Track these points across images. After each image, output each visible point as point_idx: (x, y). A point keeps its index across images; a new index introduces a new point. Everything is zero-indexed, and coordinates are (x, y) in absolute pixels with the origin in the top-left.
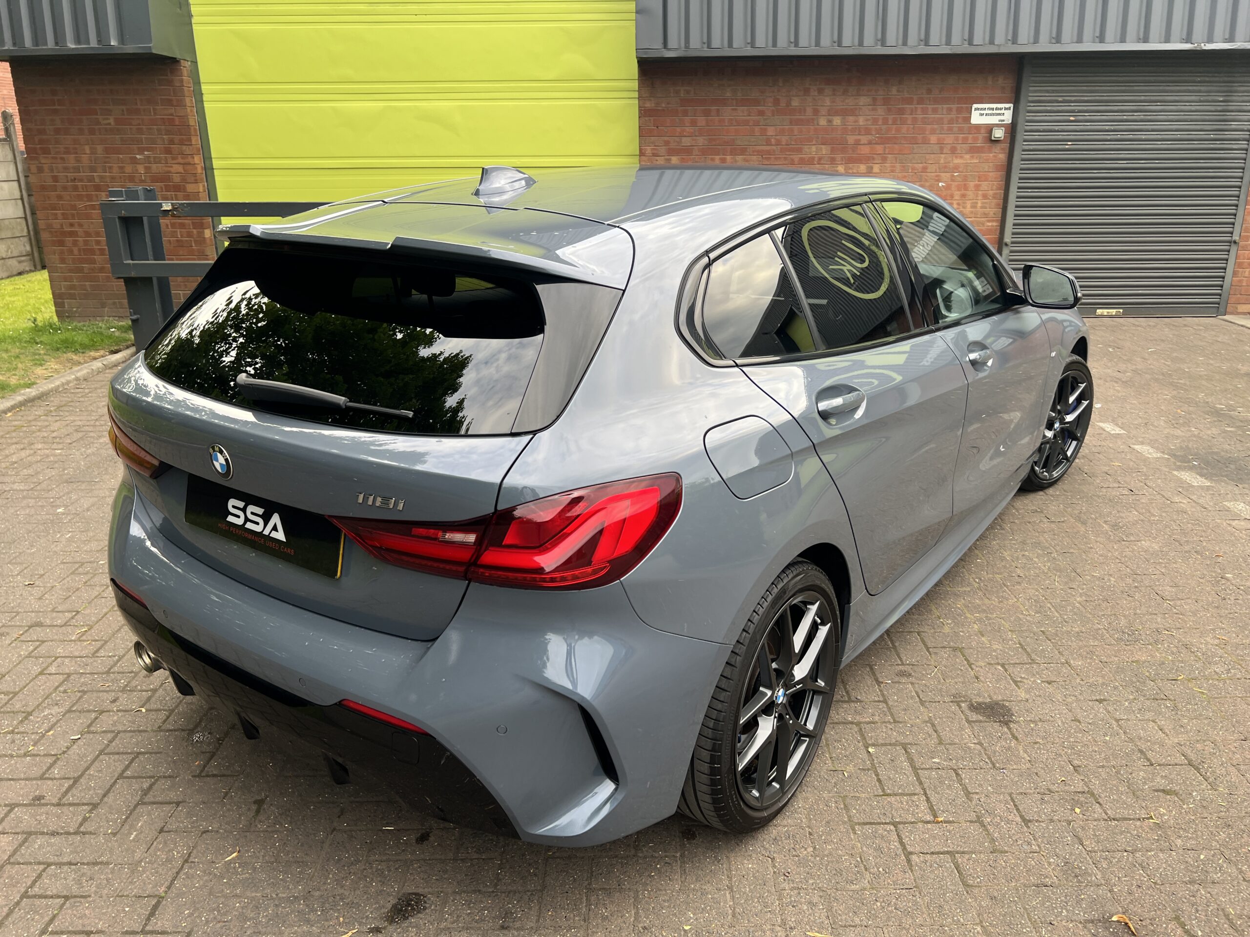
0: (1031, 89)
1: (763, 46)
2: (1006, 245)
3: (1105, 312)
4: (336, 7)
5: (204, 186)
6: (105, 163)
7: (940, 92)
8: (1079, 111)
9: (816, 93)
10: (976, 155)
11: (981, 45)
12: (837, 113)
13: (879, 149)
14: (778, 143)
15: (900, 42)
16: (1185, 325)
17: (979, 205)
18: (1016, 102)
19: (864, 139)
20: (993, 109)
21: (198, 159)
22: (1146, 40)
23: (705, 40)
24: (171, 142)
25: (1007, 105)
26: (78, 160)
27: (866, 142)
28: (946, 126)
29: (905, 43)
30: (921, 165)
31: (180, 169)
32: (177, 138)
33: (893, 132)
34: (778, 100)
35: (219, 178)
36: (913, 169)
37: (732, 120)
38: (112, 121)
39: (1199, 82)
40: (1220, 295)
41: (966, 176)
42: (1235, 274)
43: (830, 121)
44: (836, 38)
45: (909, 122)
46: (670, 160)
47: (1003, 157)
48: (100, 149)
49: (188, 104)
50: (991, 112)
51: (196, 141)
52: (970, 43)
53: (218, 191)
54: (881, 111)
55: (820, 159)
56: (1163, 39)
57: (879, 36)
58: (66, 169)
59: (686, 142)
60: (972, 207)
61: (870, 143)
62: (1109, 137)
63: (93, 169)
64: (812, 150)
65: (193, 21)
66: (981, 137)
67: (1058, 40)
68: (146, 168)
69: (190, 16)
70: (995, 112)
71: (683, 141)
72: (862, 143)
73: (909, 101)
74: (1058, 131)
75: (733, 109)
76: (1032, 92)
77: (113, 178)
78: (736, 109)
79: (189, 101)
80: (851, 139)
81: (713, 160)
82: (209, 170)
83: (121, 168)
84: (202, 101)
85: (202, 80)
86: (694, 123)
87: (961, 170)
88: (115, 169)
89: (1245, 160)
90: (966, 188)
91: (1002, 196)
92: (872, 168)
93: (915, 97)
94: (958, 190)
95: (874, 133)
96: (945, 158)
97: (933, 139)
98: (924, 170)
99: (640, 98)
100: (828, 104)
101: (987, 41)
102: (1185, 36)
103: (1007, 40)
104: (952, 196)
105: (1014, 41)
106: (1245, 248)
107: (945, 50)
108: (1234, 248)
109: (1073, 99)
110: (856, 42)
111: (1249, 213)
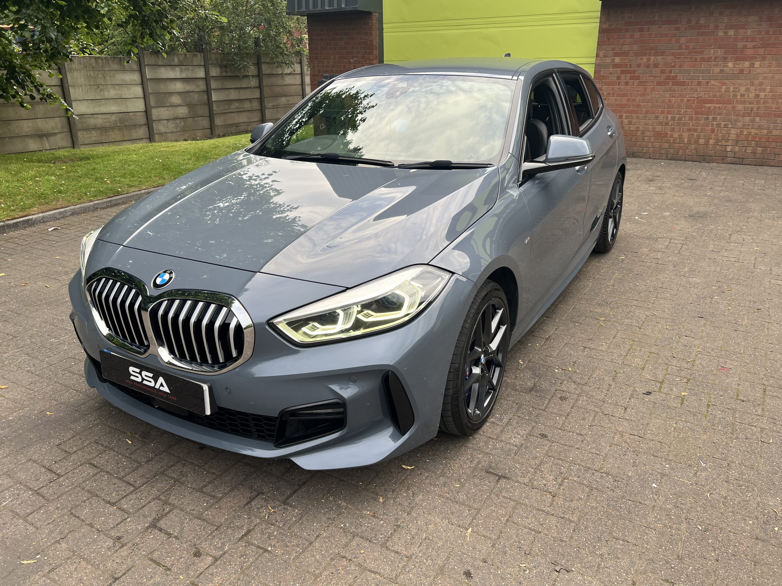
6: (338, 63)
9: (718, 15)
12: (731, 28)
13: (761, 51)
14: (687, 48)
19: (750, 45)
24: (365, 53)
26: (328, 63)
27: (751, 47)
32: (368, 51)
33: (773, 40)
34: (691, 20)
37: (657, 34)
38: (343, 44)
43: (726, 33)
46: (614, 59)
48: (337, 56)
54: (765, 25)
55: (716, 58)
58: (323, 67)
59: (626, 48)
61: (754, 47)
63: (333, 67)
64: (711, 52)
71: (624, 47)
72: (748, 47)
75: (658, 27)
78: (661, 27)
79: (375, 33)
80: (740, 45)
81: (642, 59)
83: (345, 66)
84: (383, 33)
85: (383, 22)
86: (632, 37)
88: (342, 67)
92: (754, 64)
95: (758, 40)
99: (601, 22)
100: (726, 21)
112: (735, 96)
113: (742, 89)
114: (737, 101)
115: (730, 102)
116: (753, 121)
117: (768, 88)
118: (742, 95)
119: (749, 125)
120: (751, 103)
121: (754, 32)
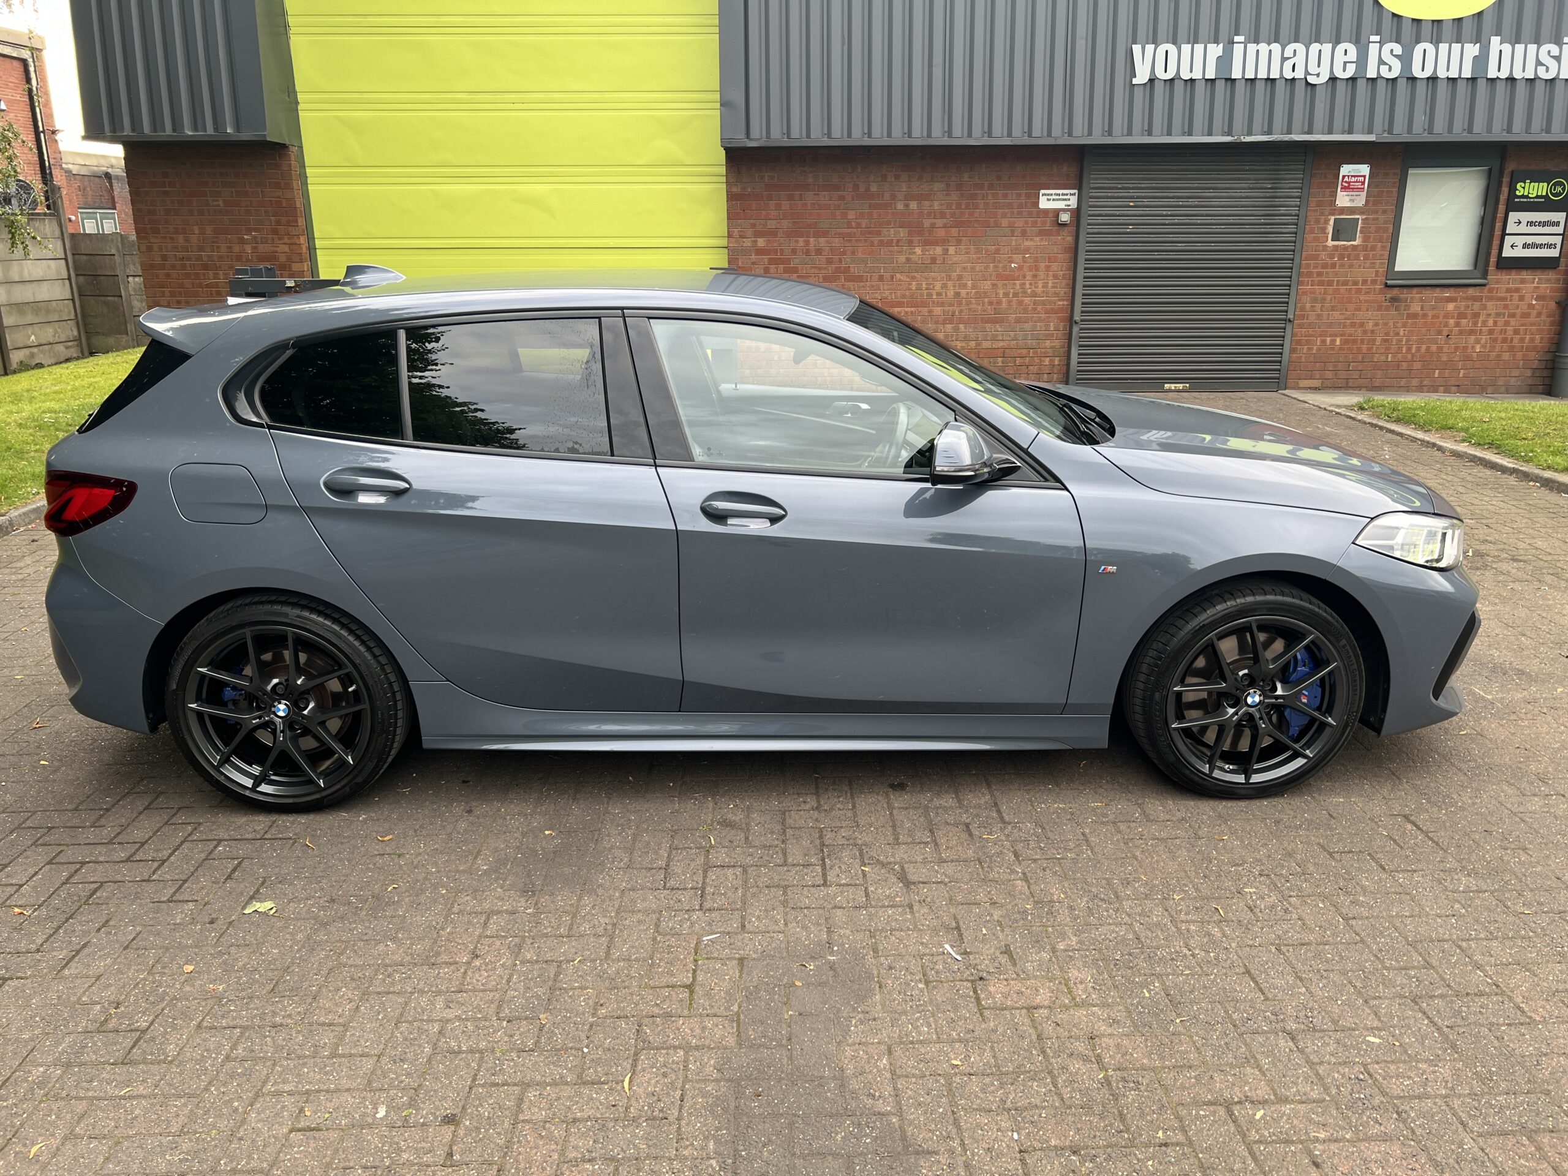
0: (1094, 176)
1: (839, 137)
2: (1076, 323)
3: (1173, 386)
4: (436, 96)
5: (308, 265)
6: (213, 242)
7: (1010, 178)
8: (1138, 197)
9: (893, 179)
10: (1045, 238)
11: (1039, 137)
12: (913, 198)
13: (954, 231)
14: (858, 226)
15: (966, 134)
17: (1050, 285)
18: (1080, 189)
19: (939, 222)
20: (1059, 195)
21: (303, 240)
22: (1190, 134)
23: (785, 131)
24: (278, 223)
25: (1072, 191)
26: (187, 240)
27: (941, 226)
28: (1015, 211)
29: (970, 135)
30: (993, 247)
31: (286, 248)
32: (284, 219)
33: (967, 216)
34: (858, 185)
35: (321, 257)
36: (987, 251)
37: (814, 204)
38: (221, 203)
39: (1247, 171)
40: (1279, 370)
41: (1037, 257)
42: (1293, 351)
43: (907, 206)
44: (906, 130)
45: (981, 206)
46: (756, 241)
47: (1070, 239)
48: (209, 229)
49: (295, 187)
50: (1057, 197)
51: (301, 222)
52: (1030, 136)
53: (320, 270)
54: (955, 196)
55: (898, 241)
56: (1206, 133)
57: (946, 129)
58: (175, 248)
59: (772, 224)
60: (1043, 287)
61: (945, 227)
62: (1167, 222)
63: (201, 249)
64: (891, 233)
65: (299, 108)
66: (1049, 220)
67: (1110, 134)
68: (253, 248)
69: (297, 103)
70: (1061, 197)
71: (768, 223)
72: (937, 226)
73: (981, 187)
74: (1119, 216)
75: (815, 194)
76: (1094, 179)
77: (221, 257)
78: (818, 194)
79: (296, 184)
80: (927, 223)
82: (312, 249)
83: (229, 248)
84: (307, 184)
85: (306, 165)
86: (778, 207)
87: (1031, 251)
88: (223, 249)
89: (1295, 242)
90: (1037, 270)
91: (1071, 276)
92: (948, 250)
93: (986, 183)
94: (1030, 271)
95: (948, 217)
96: (1016, 240)
97: (1005, 222)
98: (997, 251)
99: (728, 182)
100: (904, 189)
101: (1045, 134)
102: (1226, 130)
103: (1063, 133)
104: (1024, 277)
105: (1070, 134)
106: (1301, 326)
107: (1007, 141)
108: (1289, 327)
109: (1131, 186)
110: (925, 134)
111: (1305, 293)
112: (930, 295)
113: (938, 286)
114: (934, 303)
115: (924, 304)
116: (956, 329)
117: (969, 283)
118: (938, 294)
119: (952, 336)
120: (951, 305)
121: (942, 205)
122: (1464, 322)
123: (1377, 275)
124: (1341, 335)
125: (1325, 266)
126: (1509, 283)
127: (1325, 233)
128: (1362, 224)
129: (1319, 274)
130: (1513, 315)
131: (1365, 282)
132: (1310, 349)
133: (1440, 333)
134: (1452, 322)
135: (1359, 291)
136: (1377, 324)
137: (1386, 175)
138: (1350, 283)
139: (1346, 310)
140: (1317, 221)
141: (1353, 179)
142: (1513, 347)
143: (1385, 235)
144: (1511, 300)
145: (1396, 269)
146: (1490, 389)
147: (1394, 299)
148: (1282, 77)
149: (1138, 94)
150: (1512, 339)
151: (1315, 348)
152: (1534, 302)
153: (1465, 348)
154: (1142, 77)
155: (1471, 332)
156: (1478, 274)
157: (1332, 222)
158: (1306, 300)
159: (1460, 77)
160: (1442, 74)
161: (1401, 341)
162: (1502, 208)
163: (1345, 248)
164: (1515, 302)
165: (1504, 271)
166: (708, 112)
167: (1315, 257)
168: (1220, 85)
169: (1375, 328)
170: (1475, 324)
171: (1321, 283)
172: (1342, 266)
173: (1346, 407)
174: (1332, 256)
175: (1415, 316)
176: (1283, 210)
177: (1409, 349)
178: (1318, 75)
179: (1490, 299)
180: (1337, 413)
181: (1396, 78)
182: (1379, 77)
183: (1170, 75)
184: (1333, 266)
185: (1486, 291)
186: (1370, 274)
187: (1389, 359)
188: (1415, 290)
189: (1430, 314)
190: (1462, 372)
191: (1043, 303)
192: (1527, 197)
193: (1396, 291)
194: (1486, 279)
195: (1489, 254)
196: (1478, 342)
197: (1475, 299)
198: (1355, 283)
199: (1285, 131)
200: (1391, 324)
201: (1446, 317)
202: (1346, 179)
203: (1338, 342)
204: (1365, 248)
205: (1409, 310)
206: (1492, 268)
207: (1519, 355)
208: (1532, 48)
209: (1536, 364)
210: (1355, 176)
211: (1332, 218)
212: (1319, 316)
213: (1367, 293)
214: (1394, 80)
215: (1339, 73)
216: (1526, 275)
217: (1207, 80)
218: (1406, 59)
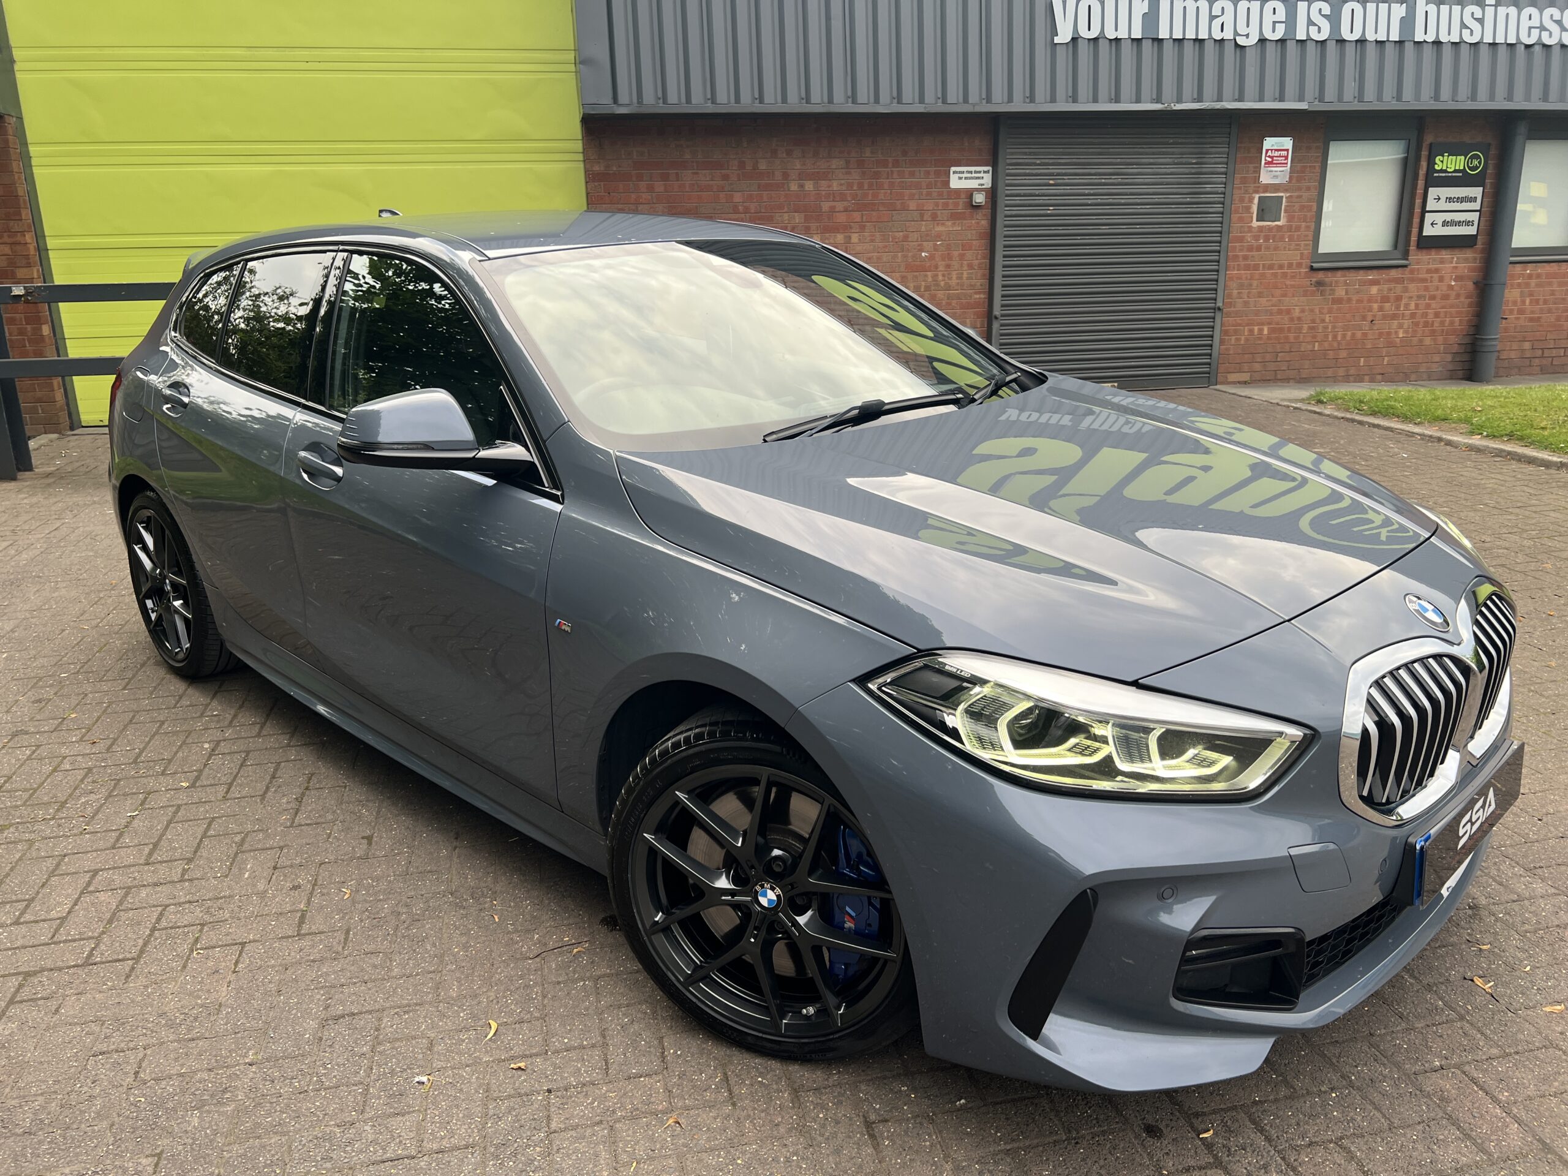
0: (1008, 150)
1: (725, 102)
2: (996, 318)
5: (38, 271)
7: (916, 154)
8: (1058, 175)
9: (784, 155)
10: (957, 222)
11: (955, 103)
12: (808, 177)
13: (857, 216)
14: (747, 211)
15: (872, 100)
16: (1179, 396)
17: (965, 275)
18: (994, 165)
19: (840, 206)
20: (971, 172)
21: (28, 238)
22: (1117, 100)
23: (660, 95)
25: (987, 169)
27: (842, 209)
28: (924, 191)
29: (877, 101)
30: (901, 234)
33: (870, 198)
34: (743, 162)
35: (56, 259)
36: (894, 238)
37: (693, 185)
39: (1172, 144)
40: (1210, 364)
41: (949, 245)
42: (1222, 342)
43: (802, 186)
44: (803, 95)
45: (886, 186)
47: (985, 223)
49: (15, 170)
50: (969, 175)
51: (26, 214)
52: (944, 102)
53: (53, 272)
54: (855, 175)
56: (1134, 100)
57: (850, 93)
59: (644, 209)
60: (958, 278)
61: (846, 210)
62: (1090, 202)
64: (784, 218)
65: (16, 67)
66: (961, 202)
67: (1032, 99)
69: (12, 61)
70: (974, 175)
71: (640, 208)
72: (837, 210)
73: (884, 164)
74: (1039, 195)
75: (694, 173)
76: (1010, 154)
78: (697, 173)
79: (16, 166)
80: (826, 206)
82: (42, 251)
84: (31, 166)
85: (29, 140)
86: (650, 189)
87: (943, 238)
89: (1222, 223)
90: (950, 258)
91: (988, 266)
92: (850, 237)
93: (890, 159)
94: (943, 260)
95: (849, 199)
96: (926, 225)
98: (906, 238)
99: (585, 160)
100: (798, 167)
101: (961, 100)
102: (1154, 97)
103: (981, 99)
104: (936, 267)
105: (989, 100)
106: (1229, 315)
107: (918, 108)
108: (1218, 315)
109: (1051, 161)
110: (826, 99)
111: (1231, 279)
121: (841, 185)
122: (1387, 305)
123: (1301, 259)
124: (1269, 324)
125: (1250, 249)
126: (1429, 263)
127: (1250, 213)
128: (1287, 202)
129: (1245, 258)
130: (1433, 298)
131: (1290, 266)
132: (1238, 340)
133: (1364, 318)
134: (1375, 306)
135: (1285, 275)
136: (1303, 311)
137: (1309, 148)
138: (1276, 267)
139: (1273, 296)
140: (1242, 200)
141: (1277, 154)
142: (1434, 331)
143: (1309, 214)
144: (1431, 282)
145: (1320, 251)
146: (1413, 377)
147: (1319, 284)
148: (1210, 37)
149: (1061, 53)
150: (1433, 322)
151: (1243, 338)
152: (1453, 283)
153: (1389, 334)
154: (1064, 36)
155: (1394, 317)
156: (1398, 254)
157: (1256, 201)
158: (1233, 285)
159: (1388, 41)
160: (1370, 36)
161: (1326, 328)
162: (1421, 183)
163: (1270, 229)
164: (1436, 283)
165: (1424, 251)
166: (557, 75)
167: (1241, 239)
168: (1147, 45)
169: (1302, 315)
170: (1398, 308)
171: (1247, 267)
172: (1268, 248)
173: (1302, 400)
174: (1257, 238)
175: (1339, 301)
176: (1208, 188)
177: (1335, 337)
178: (1247, 36)
179: (1412, 280)
180: (1295, 408)
181: (1326, 40)
182: (1309, 39)
183: (1093, 34)
184: (1259, 248)
185: (1406, 272)
186: (1295, 257)
187: (1316, 348)
188: (1339, 273)
189: (1355, 298)
190: (1386, 359)
191: (958, 297)
192: (1445, 171)
193: (1321, 275)
194: (1407, 259)
195: (1409, 233)
196: (1401, 326)
197: (1399, 281)
198: (1281, 267)
199: (1215, 99)
200: (1317, 311)
201: (1369, 301)
202: (1269, 153)
203: (1266, 332)
204: (1290, 228)
205: (1333, 294)
206: (1413, 248)
207: (1440, 339)
208: (1456, 9)
209: (1456, 348)
210: (1276, 150)
211: (1257, 196)
212: (1246, 303)
213: (1293, 277)
214: (1323, 42)
215: (1269, 35)
216: (1445, 254)
217: (1133, 40)
218: (1334, 19)
